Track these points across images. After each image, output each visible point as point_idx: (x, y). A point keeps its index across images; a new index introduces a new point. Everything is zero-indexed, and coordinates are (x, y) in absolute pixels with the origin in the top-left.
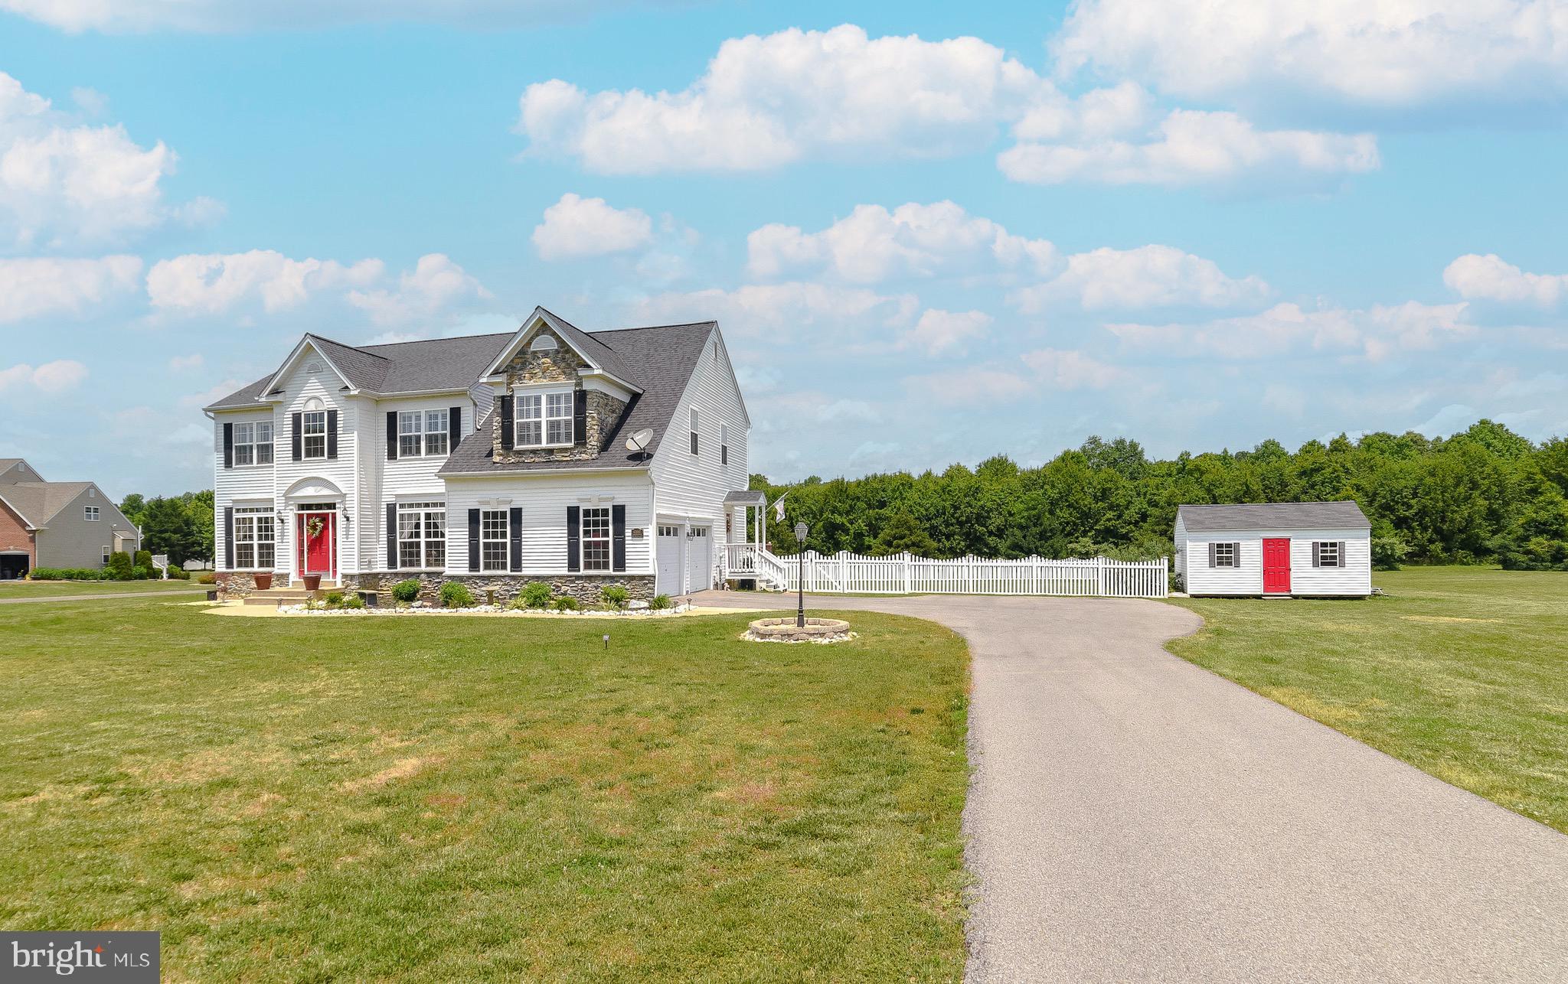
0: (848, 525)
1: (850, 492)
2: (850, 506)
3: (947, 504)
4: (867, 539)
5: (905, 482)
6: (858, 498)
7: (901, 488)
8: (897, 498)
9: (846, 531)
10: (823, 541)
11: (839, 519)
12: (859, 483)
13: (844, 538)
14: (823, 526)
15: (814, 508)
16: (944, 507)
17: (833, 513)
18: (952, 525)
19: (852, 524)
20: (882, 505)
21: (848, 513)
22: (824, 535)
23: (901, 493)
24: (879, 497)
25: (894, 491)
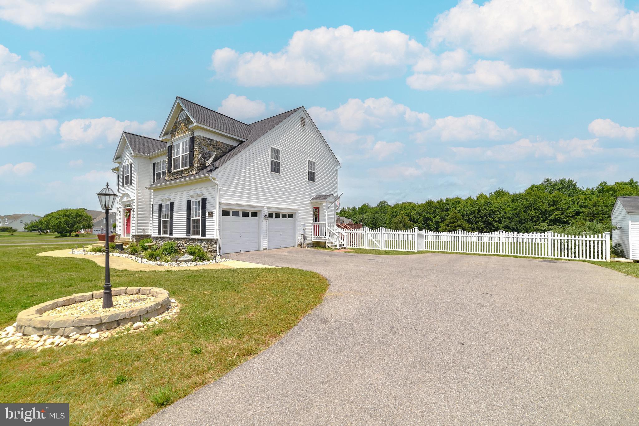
0: (433, 218)
1: (433, 205)
2: (434, 210)
3: (475, 209)
4: (441, 223)
5: (458, 201)
6: (437, 207)
7: (455, 203)
8: (453, 207)
9: (432, 220)
10: (422, 224)
11: (429, 216)
12: (438, 202)
13: (431, 223)
14: (423, 219)
15: (419, 211)
16: (474, 211)
17: (427, 213)
18: (478, 218)
19: (434, 217)
20: (447, 210)
21: (433, 213)
22: (423, 222)
23: (455, 205)
24: (446, 207)
25: (452, 204)
